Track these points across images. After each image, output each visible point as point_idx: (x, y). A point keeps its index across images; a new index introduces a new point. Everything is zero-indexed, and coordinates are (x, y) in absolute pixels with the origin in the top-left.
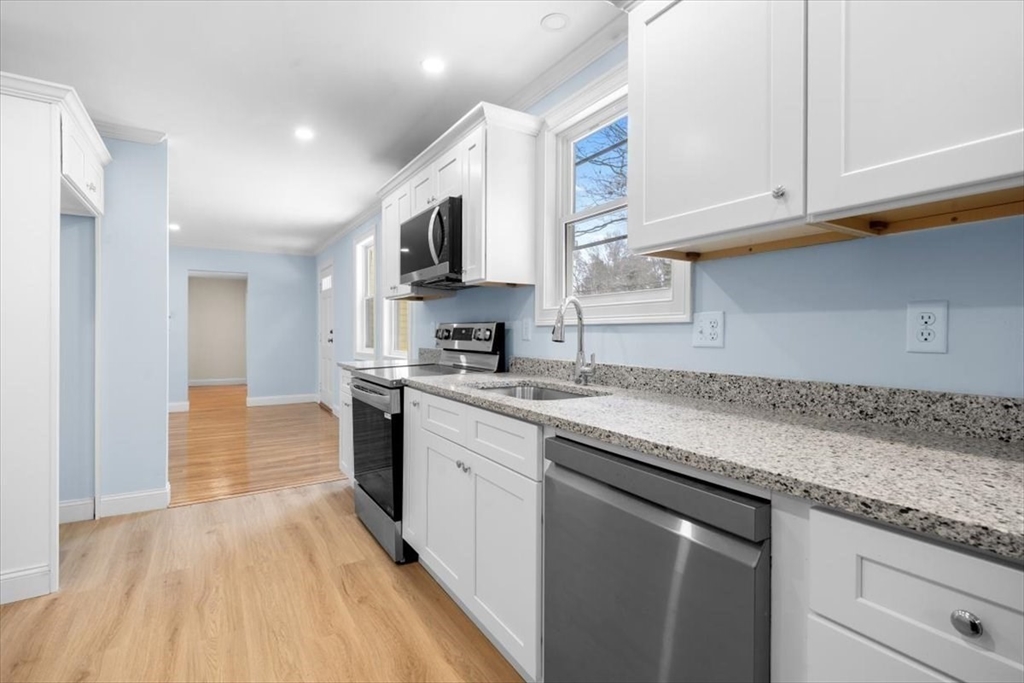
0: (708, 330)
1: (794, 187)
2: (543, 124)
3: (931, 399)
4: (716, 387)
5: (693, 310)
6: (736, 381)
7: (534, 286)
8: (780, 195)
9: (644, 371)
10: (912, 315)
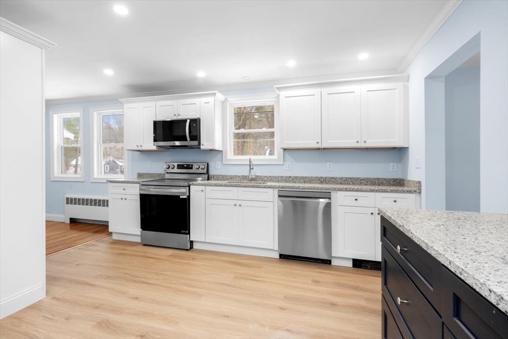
0: (288, 166)
1: (320, 142)
2: (226, 99)
3: (332, 178)
4: (291, 179)
5: (284, 162)
6: (296, 177)
7: (222, 151)
8: (318, 143)
9: (270, 177)
10: (328, 164)
